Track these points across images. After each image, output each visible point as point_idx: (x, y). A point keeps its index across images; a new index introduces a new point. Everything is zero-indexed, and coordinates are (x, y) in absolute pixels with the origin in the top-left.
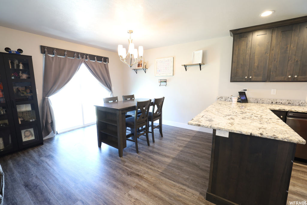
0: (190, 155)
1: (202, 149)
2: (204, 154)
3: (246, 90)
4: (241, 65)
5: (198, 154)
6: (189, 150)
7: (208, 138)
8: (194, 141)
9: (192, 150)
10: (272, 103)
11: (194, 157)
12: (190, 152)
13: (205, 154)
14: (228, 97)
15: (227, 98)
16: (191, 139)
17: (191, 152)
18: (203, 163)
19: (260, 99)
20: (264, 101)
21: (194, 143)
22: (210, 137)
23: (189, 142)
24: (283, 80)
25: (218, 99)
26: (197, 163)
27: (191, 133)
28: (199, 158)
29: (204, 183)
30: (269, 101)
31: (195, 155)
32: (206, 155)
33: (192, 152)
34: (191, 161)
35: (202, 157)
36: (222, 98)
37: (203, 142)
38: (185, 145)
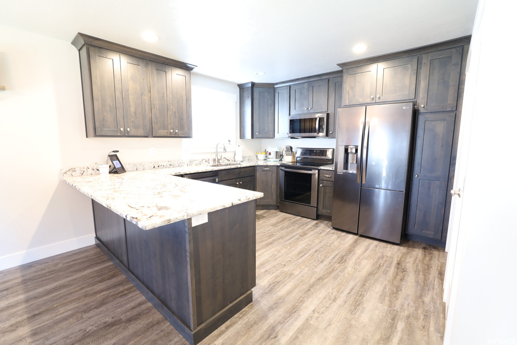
0: (71, 320)
1: (84, 291)
2: (98, 296)
3: (118, 151)
4: (110, 106)
5: (86, 304)
6: (53, 315)
7: (66, 265)
8: (41, 290)
9: (62, 310)
10: (154, 167)
11: (85, 316)
12: (62, 316)
13: (102, 294)
14: (86, 168)
15: (85, 170)
16: (25, 292)
17: (66, 314)
18: (119, 310)
19: (139, 165)
20: (144, 167)
21: (46, 295)
22: (68, 260)
23: (27, 301)
24: (166, 135)
25: (65, 173)
26: (109, 320)
27: (5, 280)
28: (101, 309)
29: (162, 334)
30: (150, 165)
31: (85, 312)
32: (105, 293)
33: (69, 313)
34: (91, 328)
35: (102, 303)
36: (74, 170)
37: (67, 277)
38: (25, 316)
